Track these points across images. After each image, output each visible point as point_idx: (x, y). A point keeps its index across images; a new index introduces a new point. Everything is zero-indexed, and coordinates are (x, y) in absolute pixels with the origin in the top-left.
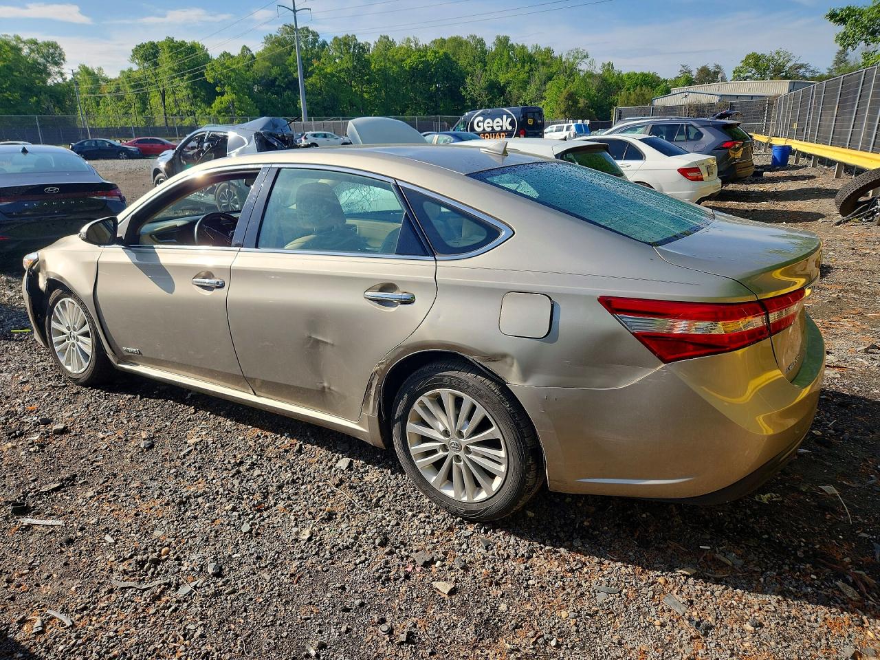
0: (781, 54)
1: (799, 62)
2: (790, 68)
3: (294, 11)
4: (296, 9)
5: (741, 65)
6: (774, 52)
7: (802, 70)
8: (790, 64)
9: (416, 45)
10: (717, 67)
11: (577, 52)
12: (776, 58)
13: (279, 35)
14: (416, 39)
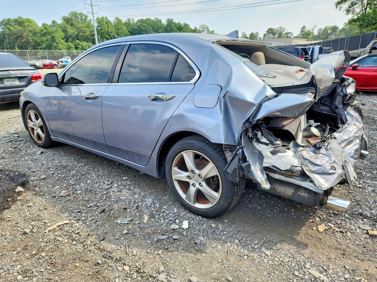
0: (281, 28)
1: (288, 32)
2: (285, 34)
3: (92, 6)
4: (93, 5)
5: (266, 33)
6: (278, 27)
7: (289, 35)
8: (284, 32)
9: (133, 22)
10: (257, 33)
11: (204, 26)
12: (279, 29)
13: (69, 16)
14: (133, 19)
